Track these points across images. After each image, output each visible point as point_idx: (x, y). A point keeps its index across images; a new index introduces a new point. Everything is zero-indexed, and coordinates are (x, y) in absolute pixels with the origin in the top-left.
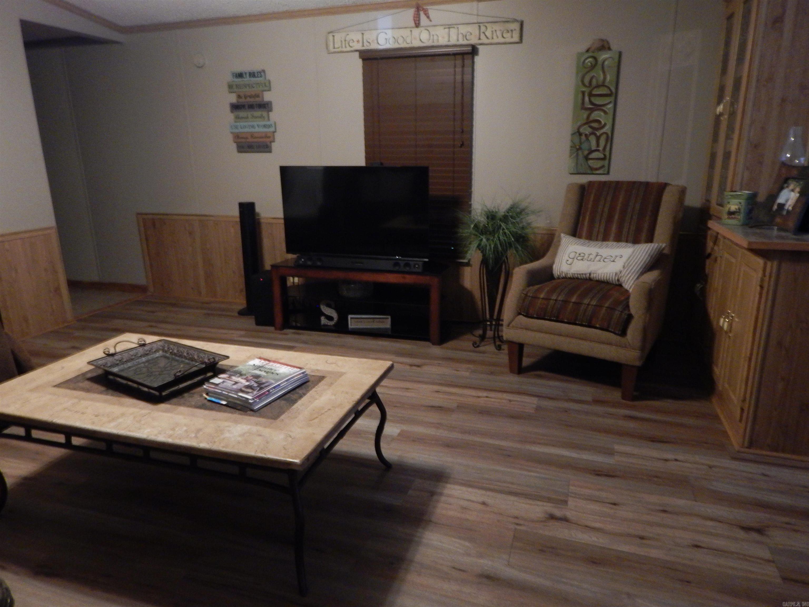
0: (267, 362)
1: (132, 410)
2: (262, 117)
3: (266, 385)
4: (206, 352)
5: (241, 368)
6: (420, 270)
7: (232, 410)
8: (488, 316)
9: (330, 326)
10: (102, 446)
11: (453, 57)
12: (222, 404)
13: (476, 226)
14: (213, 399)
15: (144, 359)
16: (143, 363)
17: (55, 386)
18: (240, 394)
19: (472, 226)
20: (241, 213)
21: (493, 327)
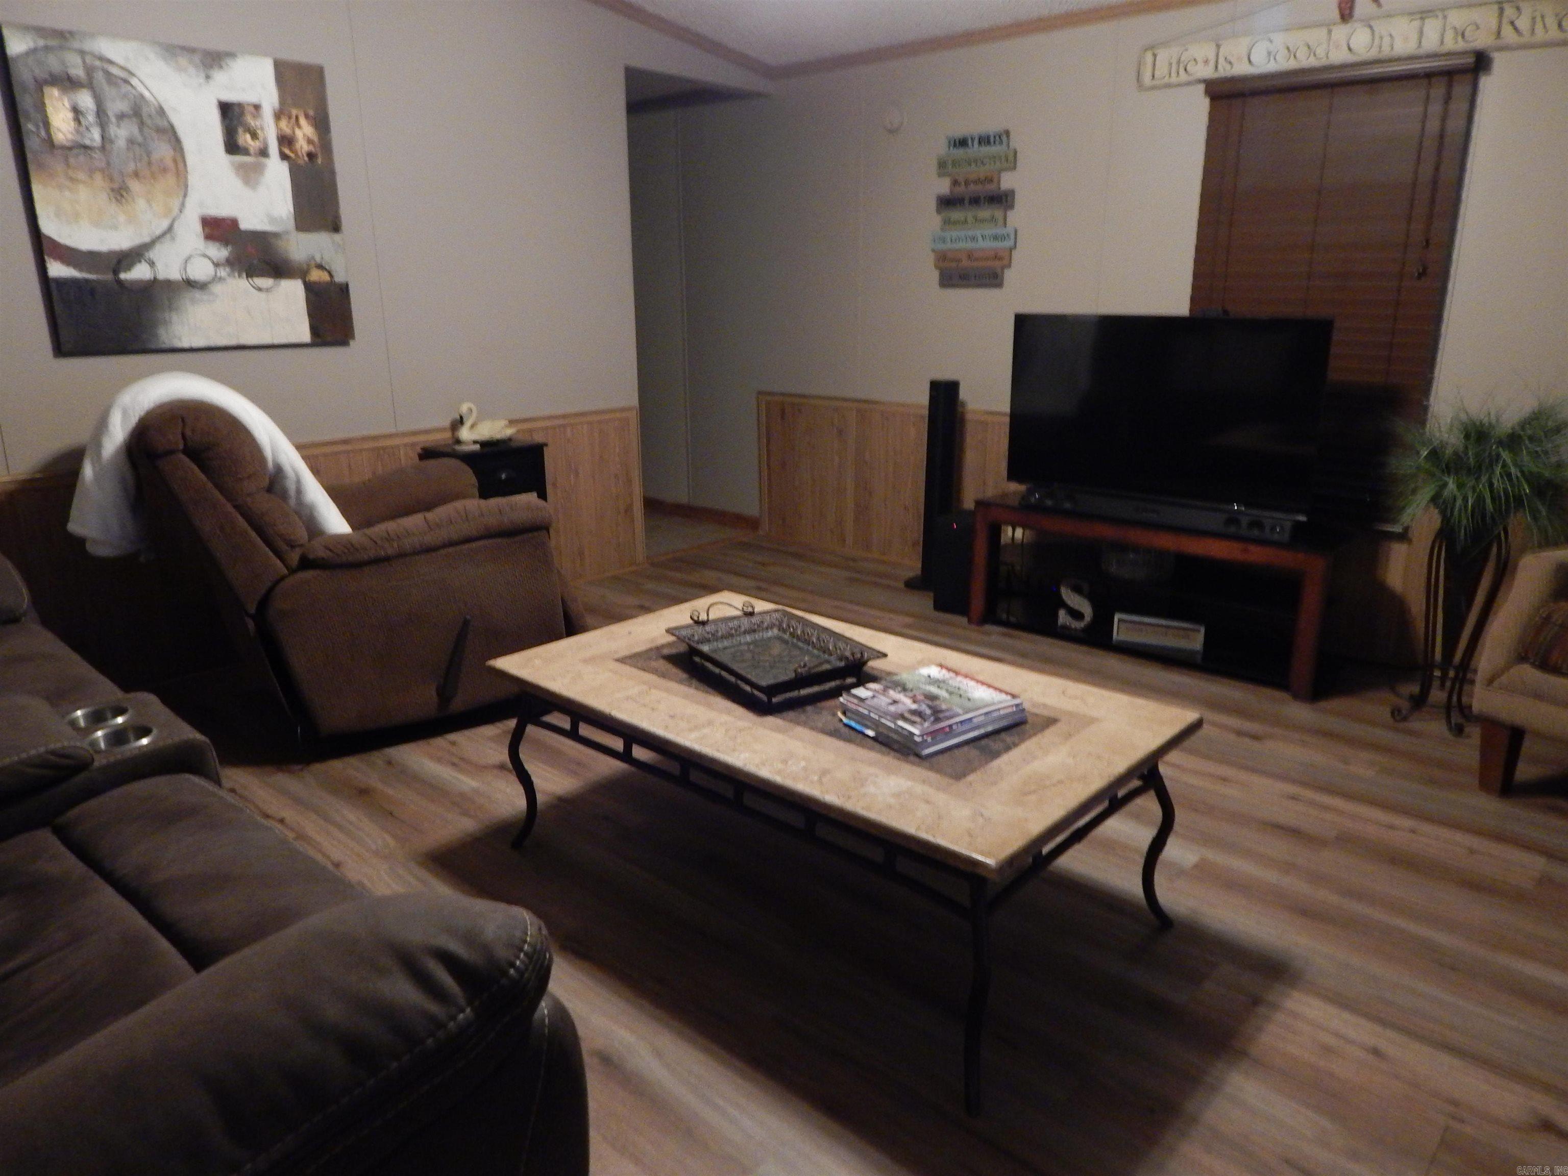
0: (952, 674)
1: (725, 718)
2: (993, 219)
3: (947, 714)
4: (848, 641)
5: (904, 676)
6: (1286, 537)
7: (884, 749)
8: (1438, 656)
9: (1076, 629)
10: (674, 768)
11: (1425, 82)
12: (868, 736)
13: (1434, 454)
14: (853, 724)
15: (748, 638)
16: (748, 644)
17: (618, 660)
18: (901, 723)
19: (1425, 453)
20: (932, 399)
21: (1448, 684)
